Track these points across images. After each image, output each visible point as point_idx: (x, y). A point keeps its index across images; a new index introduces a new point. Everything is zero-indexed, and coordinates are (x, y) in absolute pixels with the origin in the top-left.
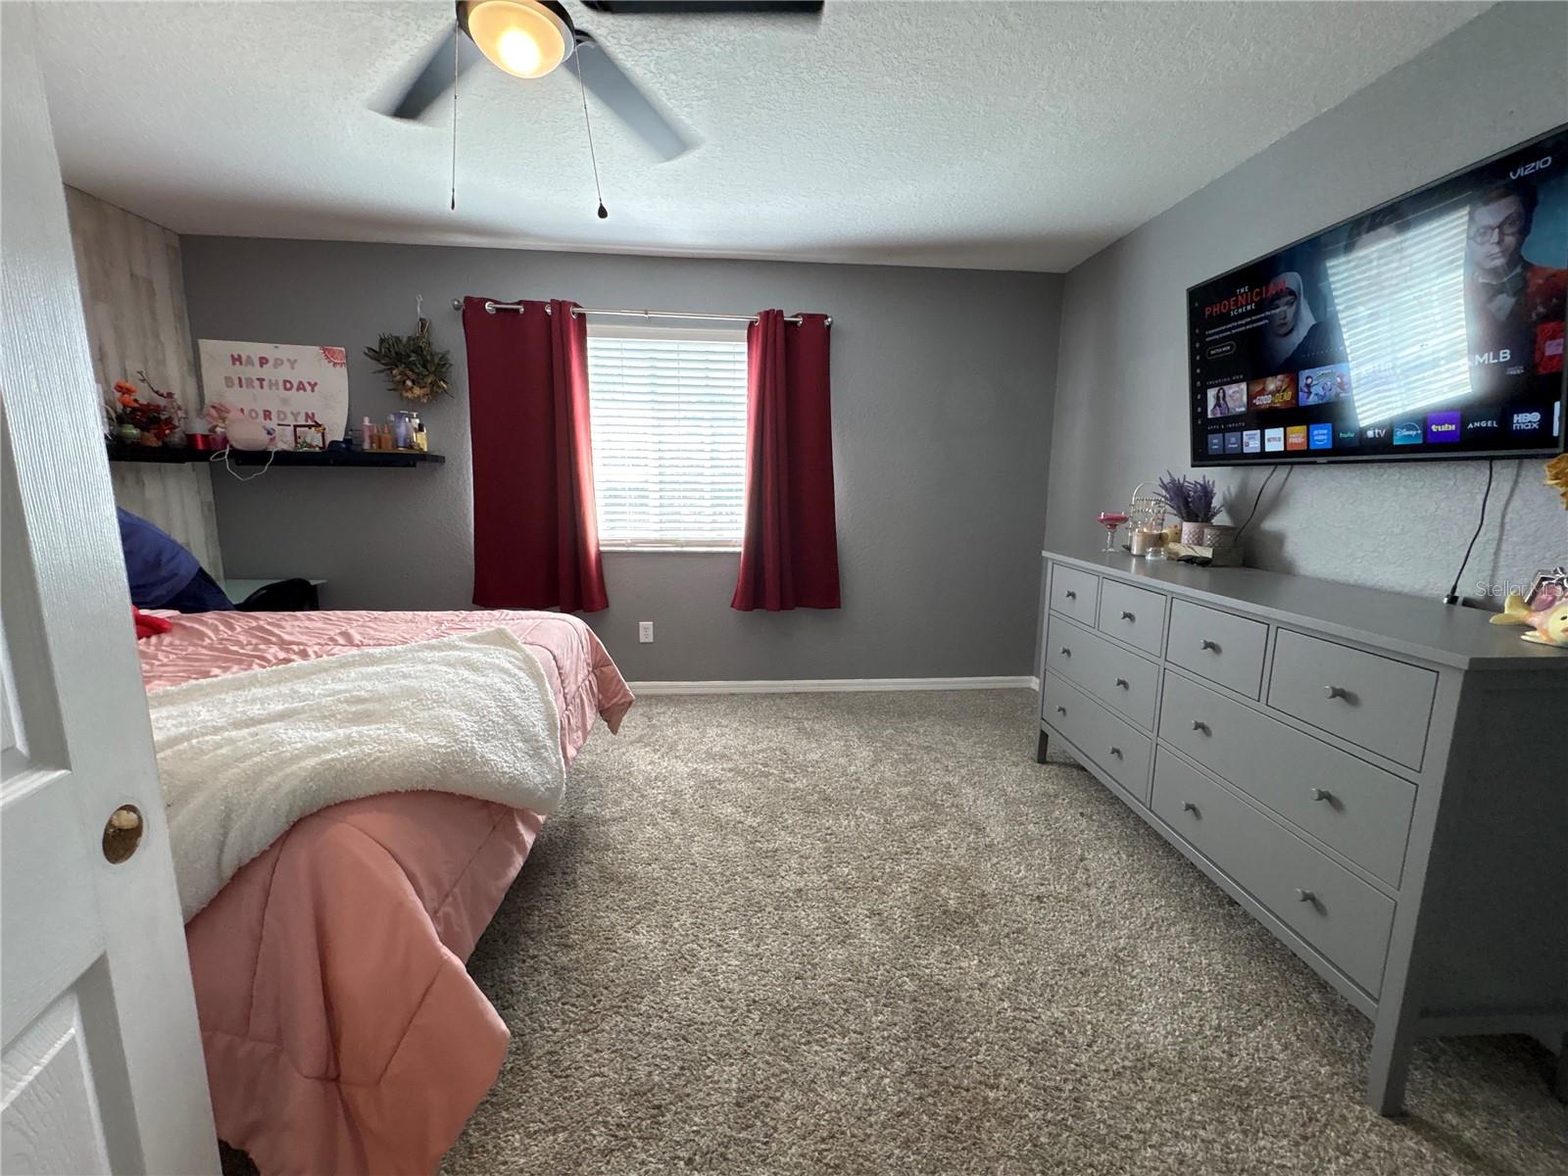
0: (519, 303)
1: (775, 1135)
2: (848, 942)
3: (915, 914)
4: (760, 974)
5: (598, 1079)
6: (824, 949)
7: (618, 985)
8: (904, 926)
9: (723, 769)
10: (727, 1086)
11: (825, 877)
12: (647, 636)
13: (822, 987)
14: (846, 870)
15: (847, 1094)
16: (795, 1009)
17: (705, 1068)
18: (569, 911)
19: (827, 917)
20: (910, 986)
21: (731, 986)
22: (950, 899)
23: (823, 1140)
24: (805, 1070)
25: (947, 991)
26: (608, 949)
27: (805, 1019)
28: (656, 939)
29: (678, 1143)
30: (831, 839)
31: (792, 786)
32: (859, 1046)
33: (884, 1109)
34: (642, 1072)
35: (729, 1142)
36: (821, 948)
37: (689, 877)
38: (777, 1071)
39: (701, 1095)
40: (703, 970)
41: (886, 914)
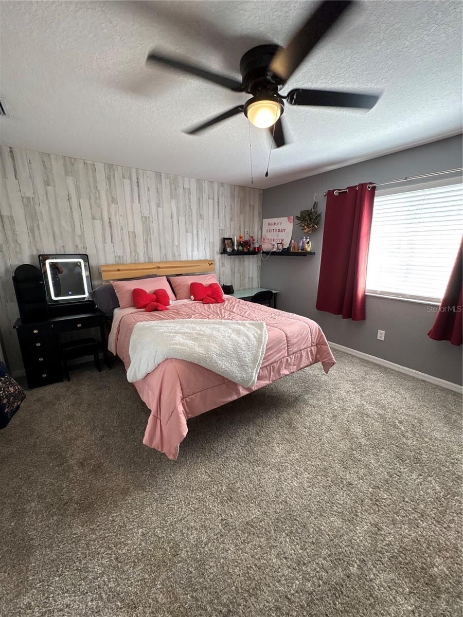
0: (347, 189)
1: (246, 544)
2: (347, 522)
3: (401, 550)
4: (298, 496)
5: (228, 475)
6: (333, 514)
7: (257, 457)
8: (386, 548)
9: (375, 412)
10: (251, 515)
11: (370, 490)
12: (381, 337)
13: (315, 525)
14: (386, 496)
15: (279, 565)
16: (295, 520)
17: (252, 503)
18: (269, 424)
19: (350, 505)
20: (354, 570)
21: (285, 489)
22: (437, 567)
23: (256, 565)
24: (275, 540)
25: (371, 595)
26: (266, 444)
27: (295, 526)
28: (282, 453)
29: (225, 512)
30: (395, 477)
31: (404, 440)
32: (302, 559)
33: (285, 588)
34: (238, 485)
35: (234, 529)
36: (332, 512)
37: (313, 443)
38: (268, 529)
39: (243, 508)
40: (283, 476)
41: (382, 532)
